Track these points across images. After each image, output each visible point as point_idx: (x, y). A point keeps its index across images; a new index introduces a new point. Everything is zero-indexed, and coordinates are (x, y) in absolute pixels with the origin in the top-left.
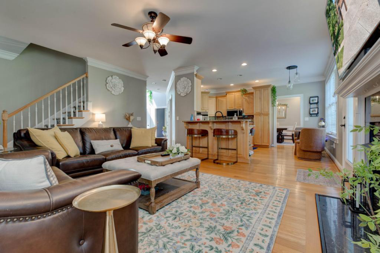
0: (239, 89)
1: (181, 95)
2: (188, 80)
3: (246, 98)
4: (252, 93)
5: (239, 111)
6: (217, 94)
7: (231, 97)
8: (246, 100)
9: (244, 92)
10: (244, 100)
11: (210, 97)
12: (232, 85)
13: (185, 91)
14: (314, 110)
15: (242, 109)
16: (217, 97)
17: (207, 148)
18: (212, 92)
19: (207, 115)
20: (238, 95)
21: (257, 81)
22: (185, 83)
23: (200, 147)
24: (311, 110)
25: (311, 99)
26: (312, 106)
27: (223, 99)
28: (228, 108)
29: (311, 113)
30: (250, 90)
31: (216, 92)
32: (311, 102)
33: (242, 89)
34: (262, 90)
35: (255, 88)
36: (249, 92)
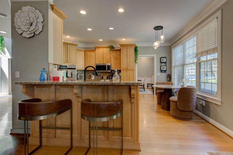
0: (108, 46)
1: (24, 35)
2: (37, 11)
3: (114, 54)
4: (120, 50)
5: (108, 66)
6: (85, 48)
7: (100, 51)
8: (114, 56)
9: (112, 48)
10: (112, 55)
11: (77, 50)
12: (101, 40)
13: (31, 29)
14: (164, 68)
15: (110, 64)
16: (86, 51)
17: (71, 128)
18: (80, 45)
19: (75, 69)
20: (107, 50)
21: (124, 39)
22: (32, 15)
23: (56, 128)
24: (162, 67)
25: (162, 59)
26: (163, 64)
27: (92, 54)
28: (97, 63)
29: (162, 70)
30: (117, 47)
31: (84, 46)
32: (162, 61)
33: (110, 45)
34: (128, 48)
35: (121, 45)
36: (116, 49)
